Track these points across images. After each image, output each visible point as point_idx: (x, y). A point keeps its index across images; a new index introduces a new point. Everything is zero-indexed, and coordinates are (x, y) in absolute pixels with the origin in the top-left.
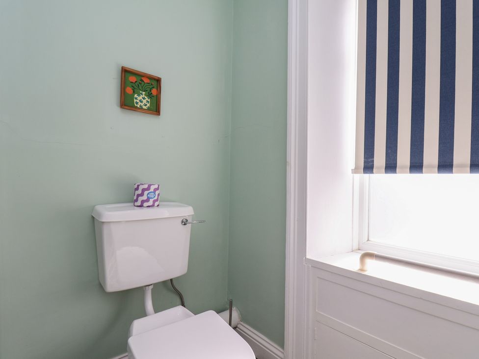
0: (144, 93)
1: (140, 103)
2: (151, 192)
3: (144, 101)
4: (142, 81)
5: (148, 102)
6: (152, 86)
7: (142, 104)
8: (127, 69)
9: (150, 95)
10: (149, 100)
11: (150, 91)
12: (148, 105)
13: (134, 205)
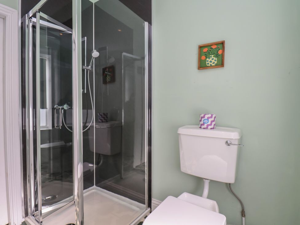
0: (213, 56)
1: (210, 63)
2: (205, 119)
3: (213, 61)
4: (212, 48)
5: (215, 60)
6: (218, 49)
7: (211, 63)
8: (202, 46)
9: (217, 56)
10: (216, 59)
11: (217, 52)
12: (216, 62)
13: (200, 128)
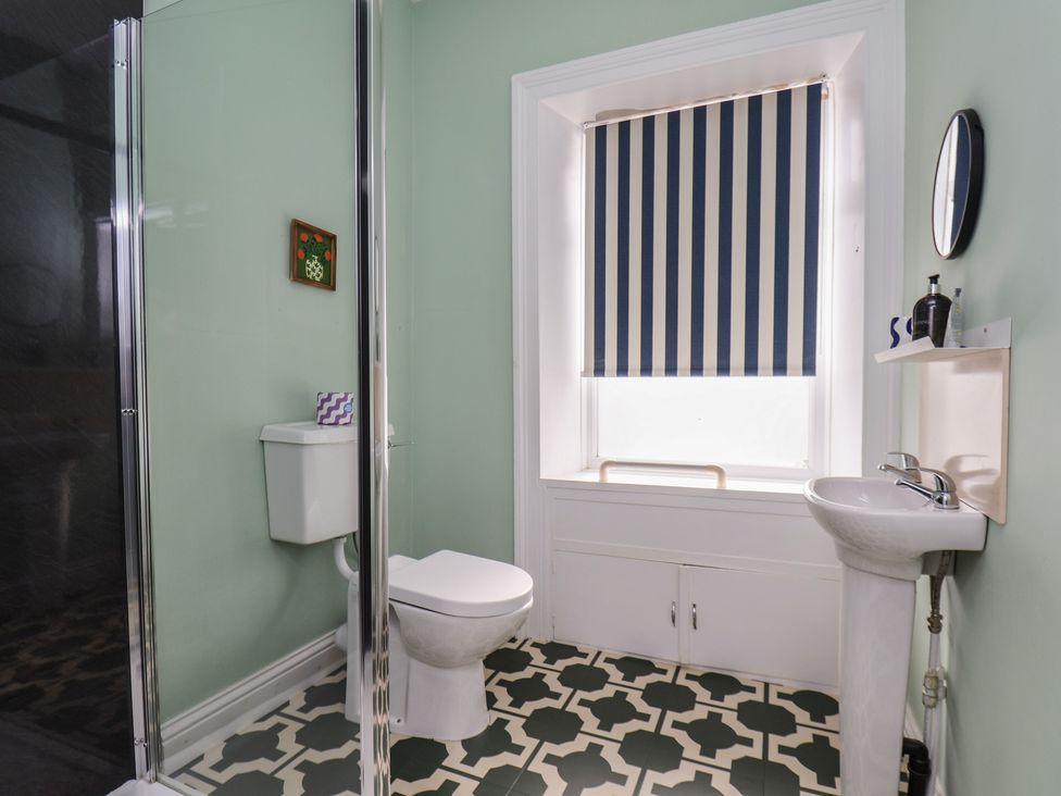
0: (316, 258)
1: (312, 273)
3: (317, 270)
4: (315, 239)
5: (320, 270)
6: (325, 247)
7: (314, 274)
9: (323, 261)
10: (322, 268)
11: (323, 254)
12: (321, 275)
13: (321, 423)
